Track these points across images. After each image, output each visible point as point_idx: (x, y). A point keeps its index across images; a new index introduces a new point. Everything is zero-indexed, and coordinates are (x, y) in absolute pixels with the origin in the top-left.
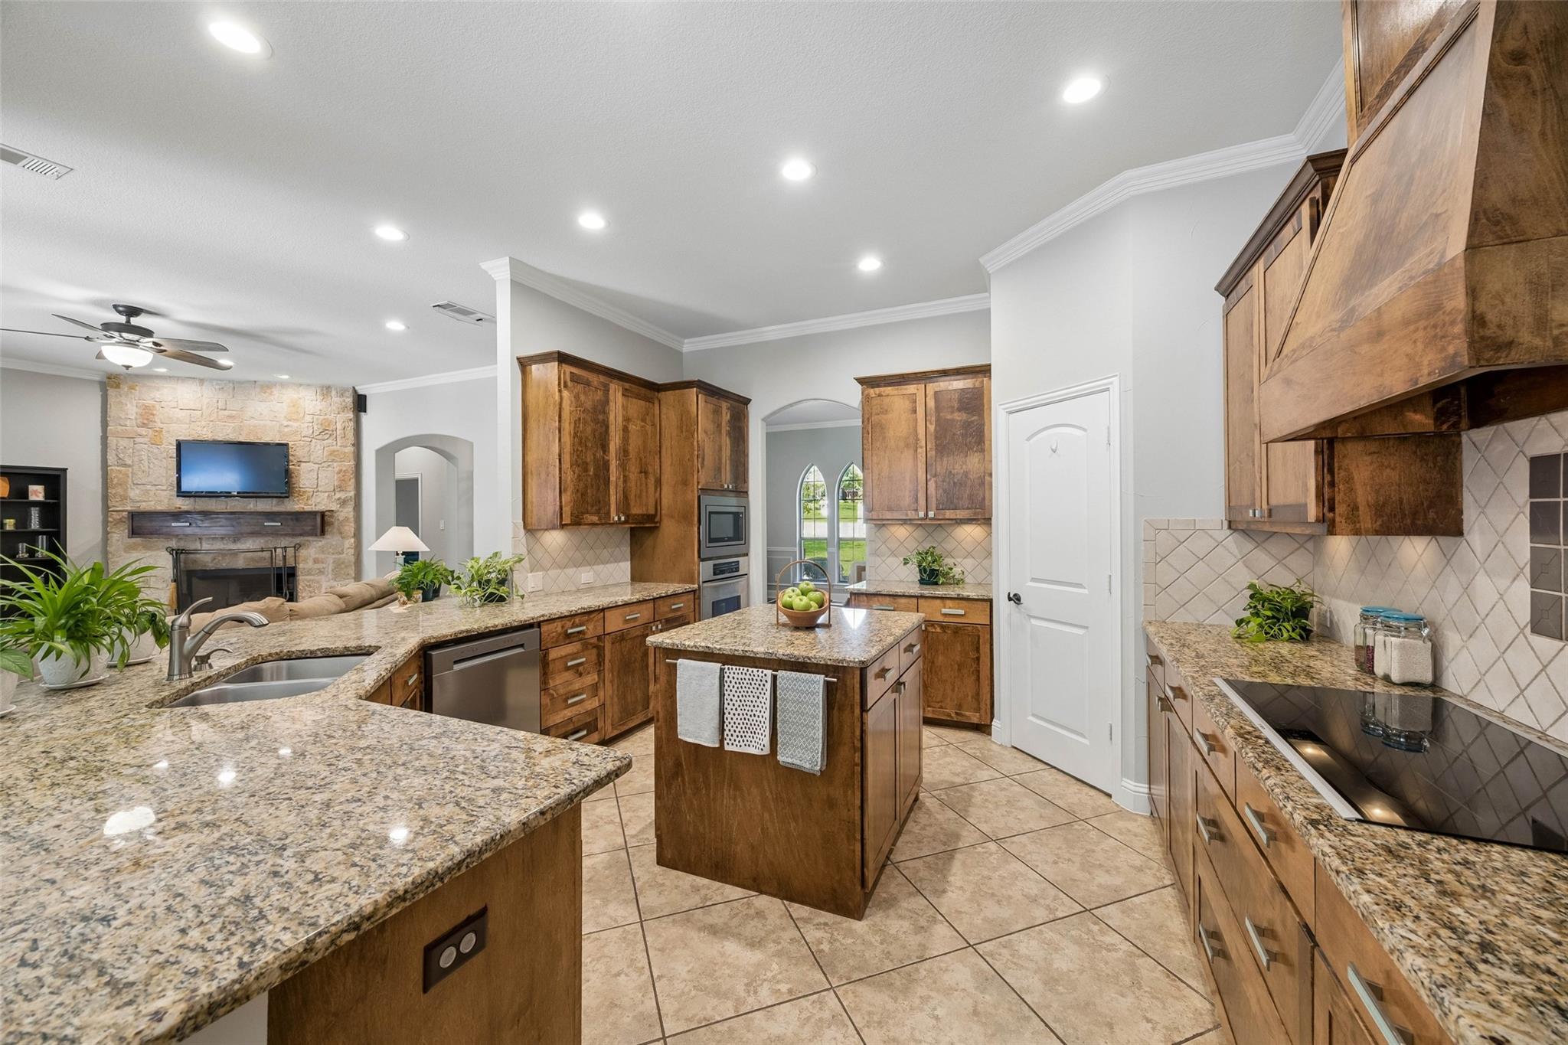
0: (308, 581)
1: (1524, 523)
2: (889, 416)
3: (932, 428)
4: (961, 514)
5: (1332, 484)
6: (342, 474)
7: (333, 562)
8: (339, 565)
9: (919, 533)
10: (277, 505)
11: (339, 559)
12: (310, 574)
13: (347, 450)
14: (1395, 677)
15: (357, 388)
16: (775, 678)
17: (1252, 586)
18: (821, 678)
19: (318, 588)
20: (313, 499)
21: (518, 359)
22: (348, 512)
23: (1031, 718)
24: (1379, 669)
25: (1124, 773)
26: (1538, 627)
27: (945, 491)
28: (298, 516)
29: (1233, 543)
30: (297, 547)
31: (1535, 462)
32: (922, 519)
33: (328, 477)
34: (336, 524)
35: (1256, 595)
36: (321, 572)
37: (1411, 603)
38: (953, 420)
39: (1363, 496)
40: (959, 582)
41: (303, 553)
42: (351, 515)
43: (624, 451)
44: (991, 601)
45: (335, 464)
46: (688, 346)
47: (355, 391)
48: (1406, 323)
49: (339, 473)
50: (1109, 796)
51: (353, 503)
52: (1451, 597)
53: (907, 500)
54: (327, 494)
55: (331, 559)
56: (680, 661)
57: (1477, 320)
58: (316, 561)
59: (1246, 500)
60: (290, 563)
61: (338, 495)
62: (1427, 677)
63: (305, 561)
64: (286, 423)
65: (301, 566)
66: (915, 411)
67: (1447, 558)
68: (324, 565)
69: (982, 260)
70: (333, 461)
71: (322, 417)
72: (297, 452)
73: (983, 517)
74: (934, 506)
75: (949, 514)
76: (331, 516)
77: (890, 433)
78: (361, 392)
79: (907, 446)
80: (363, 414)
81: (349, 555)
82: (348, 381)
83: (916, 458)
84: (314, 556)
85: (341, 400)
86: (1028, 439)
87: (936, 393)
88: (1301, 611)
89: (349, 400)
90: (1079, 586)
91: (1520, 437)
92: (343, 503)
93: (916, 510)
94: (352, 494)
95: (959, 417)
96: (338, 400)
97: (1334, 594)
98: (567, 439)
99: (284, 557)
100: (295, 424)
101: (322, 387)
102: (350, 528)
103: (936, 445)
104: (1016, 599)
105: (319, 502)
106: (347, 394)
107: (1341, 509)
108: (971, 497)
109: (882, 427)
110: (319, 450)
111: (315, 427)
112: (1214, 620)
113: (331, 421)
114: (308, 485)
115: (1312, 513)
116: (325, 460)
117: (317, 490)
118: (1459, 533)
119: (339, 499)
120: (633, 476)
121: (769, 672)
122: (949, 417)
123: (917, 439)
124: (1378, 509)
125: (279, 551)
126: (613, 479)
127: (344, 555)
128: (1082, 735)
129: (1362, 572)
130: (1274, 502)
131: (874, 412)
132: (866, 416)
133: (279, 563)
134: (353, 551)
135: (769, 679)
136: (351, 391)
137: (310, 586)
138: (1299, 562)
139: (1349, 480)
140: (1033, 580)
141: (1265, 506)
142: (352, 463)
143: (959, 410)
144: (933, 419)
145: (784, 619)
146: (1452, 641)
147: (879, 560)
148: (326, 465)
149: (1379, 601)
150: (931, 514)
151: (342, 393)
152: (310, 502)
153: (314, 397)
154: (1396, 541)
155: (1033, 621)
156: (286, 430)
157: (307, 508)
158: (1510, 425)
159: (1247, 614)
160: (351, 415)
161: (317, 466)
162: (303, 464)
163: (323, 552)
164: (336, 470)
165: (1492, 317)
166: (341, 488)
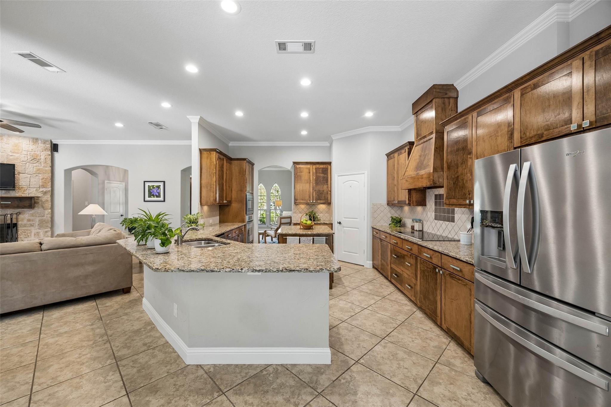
0: (24, 230)
1: (434, 204)
2: (303, 173)
3: (314, 178)
4: (322, 202)
5: (410, 197)
6: (44, 179)
7: (39, 221)
8: (42, 222)
9: (308, 207)
10: (5, 193)
11: (42, 219)
12: (25, 227)
13: (47, 169)
14: (417, 230)
15: (52, 140)
16: (313, 239)
17: (392, 217)
18: (325, 238)
19: (30, 233)
20: (27, 191)
21: (199, 149)
22: (48, 197)
23: (343, 252)
24: (415, 229)
25: (367, 260)
26: (435, 219)
27: (318, 195)
28: (21, 199)
29: (388, 208)
30: (18, 214)
31: (435, 195)
32: (312, 203)
33: (36, 181)
34: (40, 203)
35: (392, 218)
36: (32, 225)
37: (418, 218)
38: (320, 176)
39: (414, 199)
40: (319, 220)
41: (21, 217)
42: (49, 199)
43: (226, 180)
44: (332, 224)
45: (40, 175)
46: (231, 144)
47: (51, 142)
48: (426, 178)
49: (42, 179)
50: (363, 266)
51: (50, 193)
52: (425, 216)
53: (307, 198)
54: (35, 189)
55: (37, 219)
56: (287, 237)
57: (434, 180)
58: (29, 220)
59: (392, 199)
60: (14, 221)
61: (41, 190)
62: (421, 229)
63: (22, 220)
64: (11, 154)
65: (20, 223)
66: (310, 173)
67: (424, 210)
68: (34, 222)
69: (331, 136)
70: (39, 173)
71: (33, 153)
72: (18, 169)
73: (328, 203)
74: (315, 199)
75: (319, 201)
76: (38, 199)
77: (303, 178)
78: (55, 142)
79: (307, 182)
80: (55, 153)
81: (48, 217)
82: (48, 137)
83: (310, 186)
84: (27, 218)
85: (44, 145)
86: (343, 183)
87: (316, 168)
88: (400, 221)
89: (49, 146)
90: (357, 219)
91: (434, 191)
92: (45, 193)
93: (310, 200)
94: (50, 189)
95: (322, 175)
96: (42, 145)
97: (405, 218)
98: (217, 176)
99: (11, 219)
100: (17, 155)
101: (33, 139)
102: (49, 205)
103: (316, 183)
104: (340, 223)
105: (31, 192)
106: (47, 143)
107: (411, 202)
108: (324, 197)
109: (300, 176)
110: (31, 168)
111: (29, 157)
112: (384, 224)
113: (38, 155)
114: (24, 184)
115: (407, 202)
116: (34, 173)
117: (29, 187)
118: (426, 206)
119: (42, 191)
120: (228, 188)
121: (312, 238)
122: (319, 175)
123: (310, 181)
124: (416, 202)
125: (9, 216)
126: (224, 189)
127: (45, 217)
128: (357, 254)
129: (411, 213)
130: (399, 200)
131: (298, 172)
132: (296, 173)
133: (9, 222)
134: (50, 215)
135: (312, 239)
136: (50, 142)
137: (25, 232)
138: (399, 212)
139: (412, 197)
140: (344, 218)
141: (397, 201)
142: (50, 175)
143: (322, 173)
144: (315, 175)
145: (302, 227)
146: (425, 223)
147: (296, 215)
148: (35, 175)
149: (414, 218)
150: (314, 201)
151: (45, 142)
152: (25, 192)
153: (28, 143)
154: (416, 207)
155: (344, 228)
156: (11, 157)
157: (23, 195)
158: (432, 189)
159: (391, 223)
160: (50, 153)
161: (30, 175)
162: (21, 174)
163: (33, 216)
164: (42, 177)
165: (435, 180)
166: (43, 186)
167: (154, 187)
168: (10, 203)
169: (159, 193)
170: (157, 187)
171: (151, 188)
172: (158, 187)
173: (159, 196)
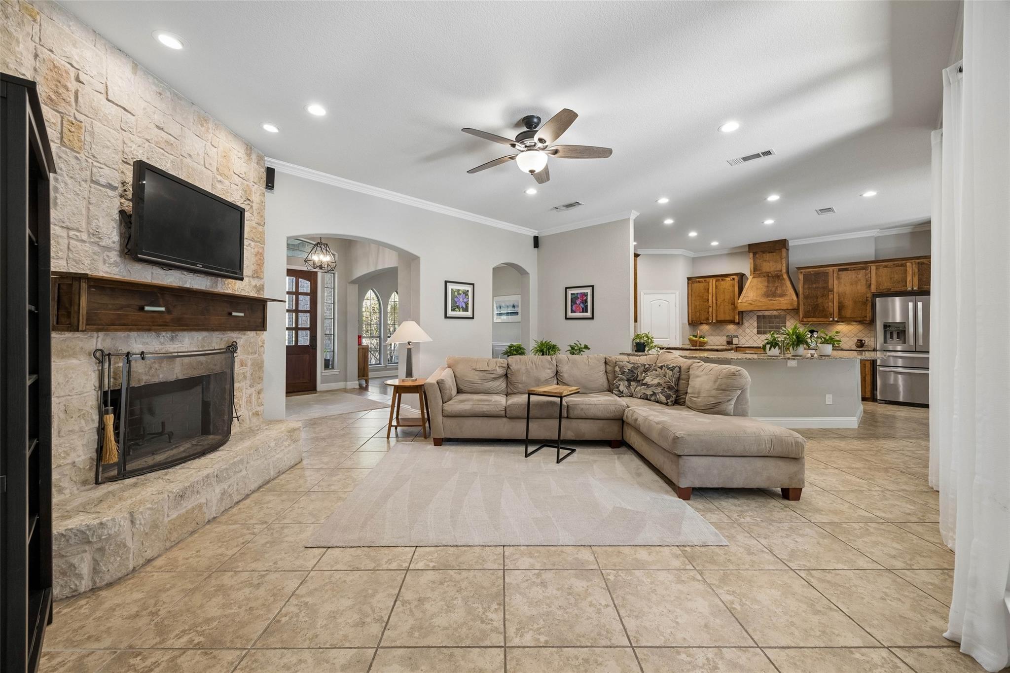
167: (460, 292)
168: (242, 314)
169: (467, 304)
170: (464, 293)
171: (456, 293)
172: (466, 293)
173: (466, 310)
